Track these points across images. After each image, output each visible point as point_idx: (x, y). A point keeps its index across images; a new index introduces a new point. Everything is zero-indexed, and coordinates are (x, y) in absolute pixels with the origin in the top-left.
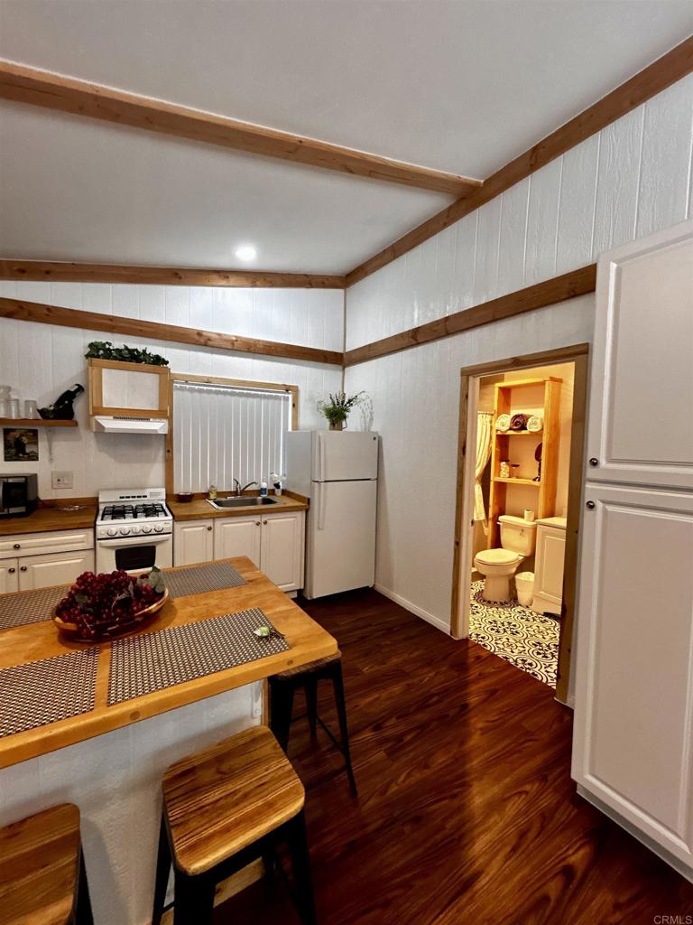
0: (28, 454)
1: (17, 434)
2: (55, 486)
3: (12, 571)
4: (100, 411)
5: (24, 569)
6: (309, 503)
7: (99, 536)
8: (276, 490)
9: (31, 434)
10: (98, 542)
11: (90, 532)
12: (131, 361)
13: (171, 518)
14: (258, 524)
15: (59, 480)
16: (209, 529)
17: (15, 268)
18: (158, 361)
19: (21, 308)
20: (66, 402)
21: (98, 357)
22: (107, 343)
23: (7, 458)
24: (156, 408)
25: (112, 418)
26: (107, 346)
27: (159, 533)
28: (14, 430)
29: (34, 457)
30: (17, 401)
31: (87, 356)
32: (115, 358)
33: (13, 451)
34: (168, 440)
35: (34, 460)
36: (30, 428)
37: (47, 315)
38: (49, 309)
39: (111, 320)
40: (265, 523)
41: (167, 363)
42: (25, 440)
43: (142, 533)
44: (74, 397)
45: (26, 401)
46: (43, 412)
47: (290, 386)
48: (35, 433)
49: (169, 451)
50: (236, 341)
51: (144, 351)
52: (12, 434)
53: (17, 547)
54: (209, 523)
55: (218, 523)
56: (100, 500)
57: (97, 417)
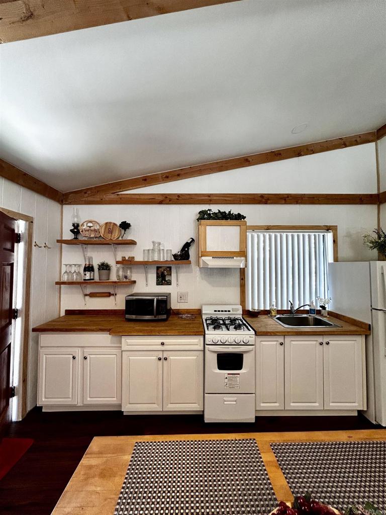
0: (167, 281)
1: (162, 270)
2: (179, 301)
3: (160, 359)
4: (205, 254)
5: (166, 359)
6: (370, 329)
7: (207, 342)
8: (323, 311)
9: (168, 269)
10: (206, 346)
11: (202, 339)
12: (222, 220)
13: (253, 333)
14: (321, 344)
15: (181, 297)
16: (281, 344)
17: (164, 176)
18: (239, 217)
19: (166, 197)
20: (186, 249)
21: (204, 219)
22: (209, 210)
23: (158, 284)
24: (237, 250)
25: (211, 258)
26: (209, 212)
27: (246, 344)
28: (161, 267)
29: (169, 283)
30: (163, 250)
31: (198, 220)
32: (214, 219)
33: (160, 279)
34: (243, 272)
35: (169, 285)
36: (168, 266)
37: (178, 199)
38: (179, 196)
39: (209, 196)
40: (328, 343)
41: (244, 218)
42: (166, 273)
43: (234, 343)
44: (190, 246)
45: (167, 250)
46: (175, 256)
47: (330, 226)
48: (170, 268)
49: (242, 279)
50: (288, 197)
51: (230, 212)
52: (160, 269)
53: (163, 344)
54: (281, 340)
55: (288, 340)
56: (203, 312)
57: (203, 258)
